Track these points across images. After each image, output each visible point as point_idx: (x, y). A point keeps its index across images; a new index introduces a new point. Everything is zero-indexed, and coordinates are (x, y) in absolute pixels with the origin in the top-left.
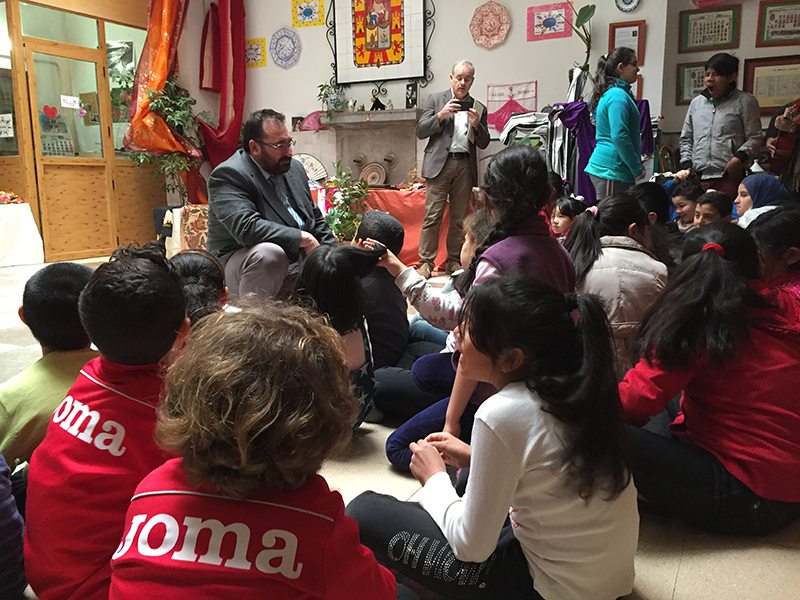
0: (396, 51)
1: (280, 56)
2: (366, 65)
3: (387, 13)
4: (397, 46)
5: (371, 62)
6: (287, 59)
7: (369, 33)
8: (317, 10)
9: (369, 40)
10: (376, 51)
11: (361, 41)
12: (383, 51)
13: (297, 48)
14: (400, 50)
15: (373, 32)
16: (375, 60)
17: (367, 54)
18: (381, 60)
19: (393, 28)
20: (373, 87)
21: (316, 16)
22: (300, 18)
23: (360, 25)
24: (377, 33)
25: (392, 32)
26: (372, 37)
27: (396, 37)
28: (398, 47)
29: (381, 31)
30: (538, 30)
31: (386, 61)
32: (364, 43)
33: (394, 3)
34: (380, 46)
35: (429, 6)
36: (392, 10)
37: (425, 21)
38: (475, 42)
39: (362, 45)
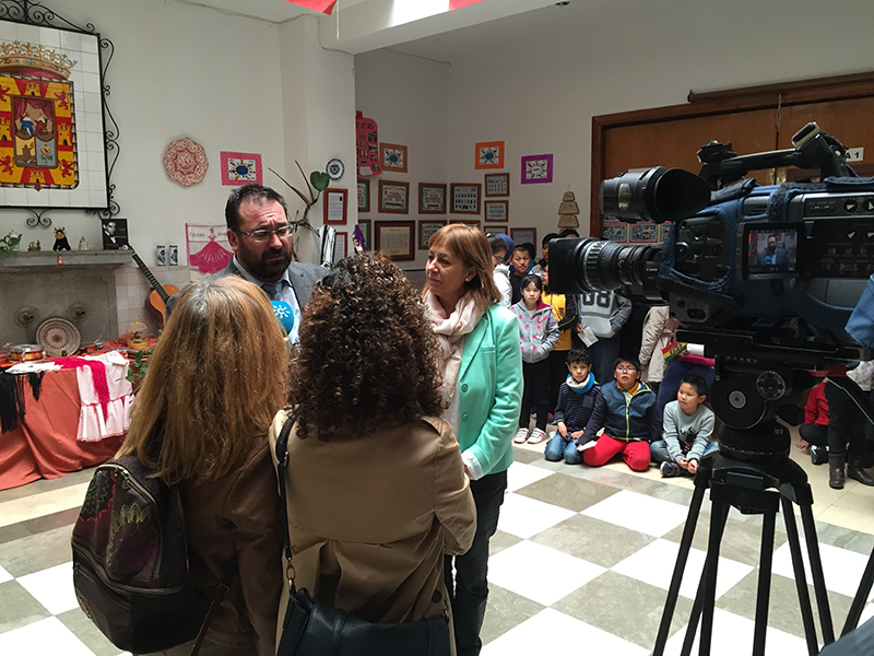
0: (65, 173)
2: (15, 185)
3: (50, 123)
4: (67, 167)
5: (25, 182)
7: (20, 142)
9: (20, 152)
10: (33, 168)
11: (7, 151)
12: (46, 170)
14: (70, 171)
15: (29, 143)
16: (33, 180)
17: (18, 172)
18: (42, 181)
19: (61, 143)
20: (25, 216)
23: (5, 131)
24: (34, 145)
25: (58, 148)
26: (26, 150)
27: (64, 155)
28: (70, 168)
29: (41, 144)
30: (232, 176)
31: (49, 183)
32: (12, 156)
33: (60, 112)
34: (40, 162)
35: (110, 126)
36: (58, 121)
37: (105, 143)
38: (170, 176)
39: (9, 157)
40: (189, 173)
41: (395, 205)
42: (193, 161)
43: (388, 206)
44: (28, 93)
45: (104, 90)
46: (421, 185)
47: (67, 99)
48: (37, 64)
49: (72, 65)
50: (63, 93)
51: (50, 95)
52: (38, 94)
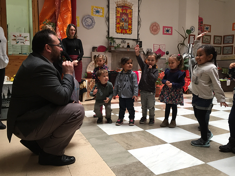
0: (129, 31)
1: (86, 24)
2: (120, 33)
3: (127, 19)
4: (130, 29)
6: (89, 26)
7: (121, 23)
8: (101, 12)
9: (121, 26)
10: (123, 29)
11: (118, 25)
13: (93, 23)
15: (123, 23)
16: (123, 32)
17: (120, 30)
18: (125, 32)
19: (129, 24)
20: (121, 40)
21: (101, 14)
22: (95, 13)
23: (118, 21)
25: (129, 25)
26: (122, 25)
27: (130, 27)
29: (125, 24)
30: (165, 32)
31: (126, 33)
32: (119, 26)
33: (129, 16)
34: (125, 28)
35: (139, 20)
36: (129, 18)
37: (138, 24)
38: (151, 32)
39: (119, 27)
40: (155, 31)
41: (207, 41)
42: (156, 28)
43: (205, 42)
44: (124, 12)
45: (139, 11)
46: (215, 36)
47: (131, 13)
48: (126, 5)
49: (133, 5)
50: (130, 12)
51: (128, 12)
52: (125, 12)
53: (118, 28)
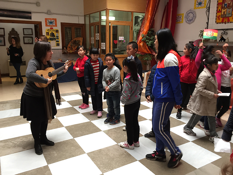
1: (188, 19)
2: (220, 23)
3: (232, 3)
5: (222, 22)
6: (190, 20)
7: (223, 11)
8: (204, 3)
9: (222, 14)
10: (225, 18)
11: (219, 14)
12: (228, 18)
13: (195, 17)
15: (225, 10)
16: (224, 21)
17: (221, 19)
18: (227, 21)
20: (222, 31)
21: (203, 5)
22: (197, 6)
23: (220, 8)
26: (224, 12)
29: (228, 10)
31: (229, 21)
39: (219, 15)
53: (219, 17)
